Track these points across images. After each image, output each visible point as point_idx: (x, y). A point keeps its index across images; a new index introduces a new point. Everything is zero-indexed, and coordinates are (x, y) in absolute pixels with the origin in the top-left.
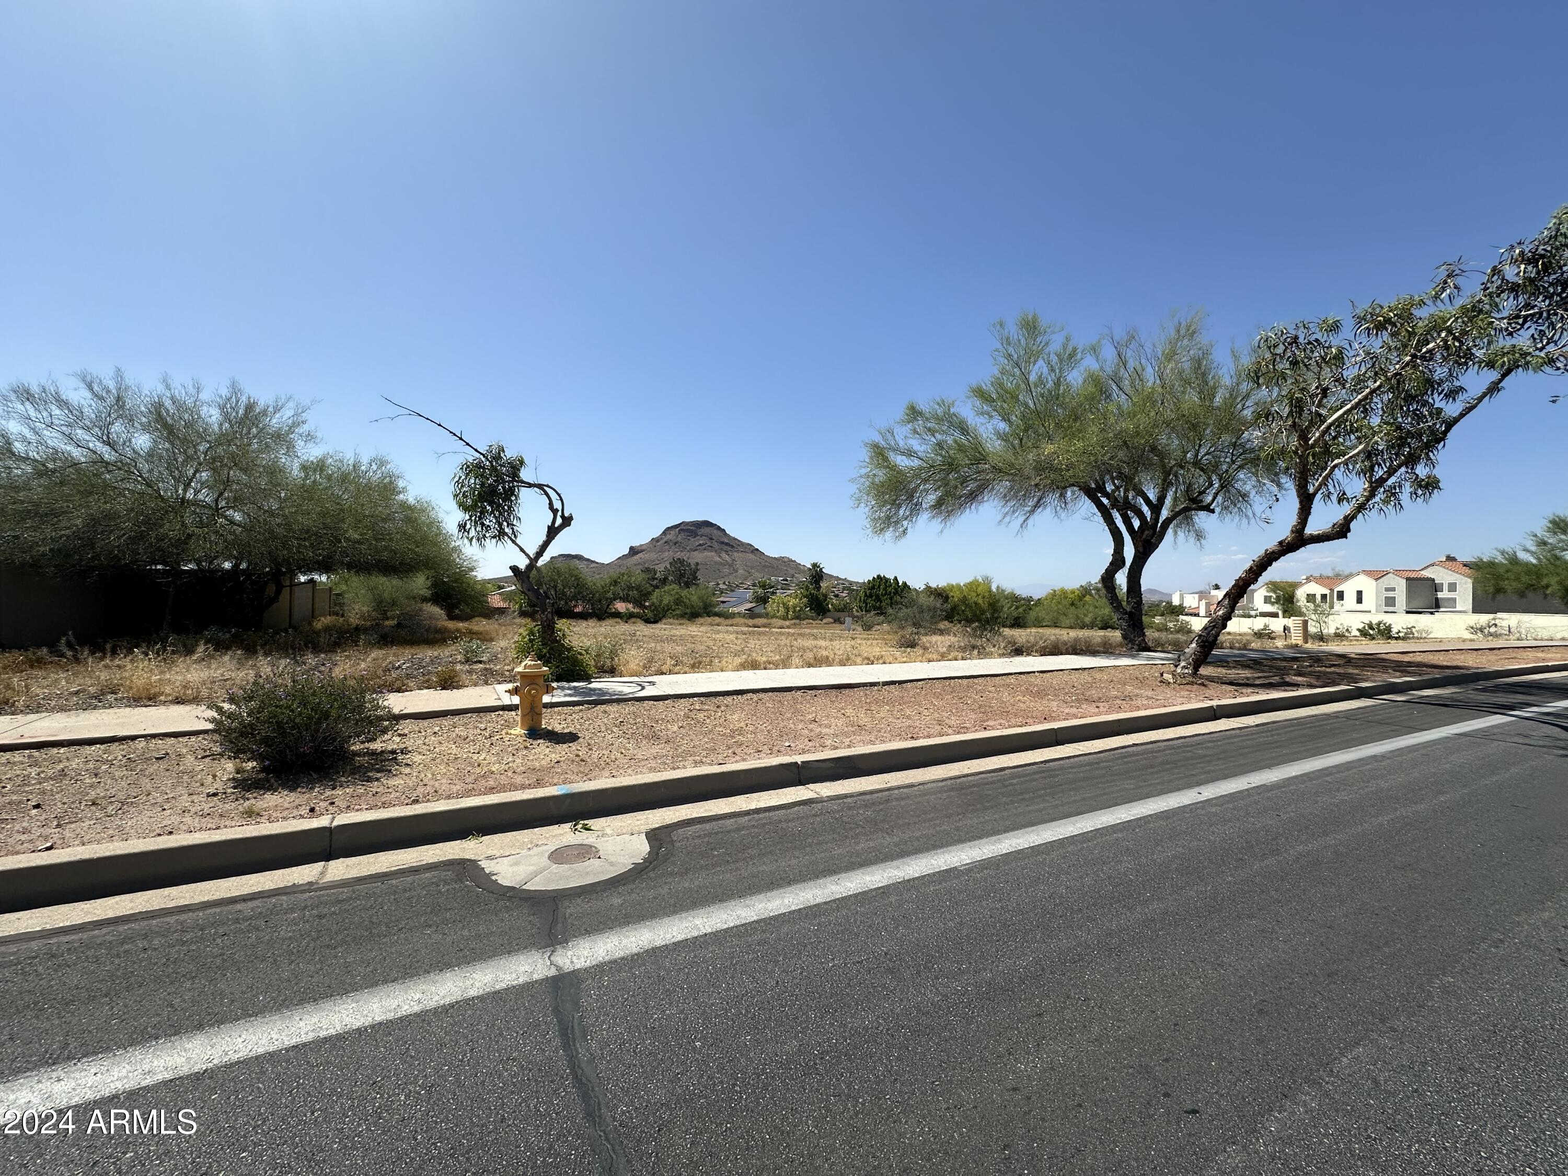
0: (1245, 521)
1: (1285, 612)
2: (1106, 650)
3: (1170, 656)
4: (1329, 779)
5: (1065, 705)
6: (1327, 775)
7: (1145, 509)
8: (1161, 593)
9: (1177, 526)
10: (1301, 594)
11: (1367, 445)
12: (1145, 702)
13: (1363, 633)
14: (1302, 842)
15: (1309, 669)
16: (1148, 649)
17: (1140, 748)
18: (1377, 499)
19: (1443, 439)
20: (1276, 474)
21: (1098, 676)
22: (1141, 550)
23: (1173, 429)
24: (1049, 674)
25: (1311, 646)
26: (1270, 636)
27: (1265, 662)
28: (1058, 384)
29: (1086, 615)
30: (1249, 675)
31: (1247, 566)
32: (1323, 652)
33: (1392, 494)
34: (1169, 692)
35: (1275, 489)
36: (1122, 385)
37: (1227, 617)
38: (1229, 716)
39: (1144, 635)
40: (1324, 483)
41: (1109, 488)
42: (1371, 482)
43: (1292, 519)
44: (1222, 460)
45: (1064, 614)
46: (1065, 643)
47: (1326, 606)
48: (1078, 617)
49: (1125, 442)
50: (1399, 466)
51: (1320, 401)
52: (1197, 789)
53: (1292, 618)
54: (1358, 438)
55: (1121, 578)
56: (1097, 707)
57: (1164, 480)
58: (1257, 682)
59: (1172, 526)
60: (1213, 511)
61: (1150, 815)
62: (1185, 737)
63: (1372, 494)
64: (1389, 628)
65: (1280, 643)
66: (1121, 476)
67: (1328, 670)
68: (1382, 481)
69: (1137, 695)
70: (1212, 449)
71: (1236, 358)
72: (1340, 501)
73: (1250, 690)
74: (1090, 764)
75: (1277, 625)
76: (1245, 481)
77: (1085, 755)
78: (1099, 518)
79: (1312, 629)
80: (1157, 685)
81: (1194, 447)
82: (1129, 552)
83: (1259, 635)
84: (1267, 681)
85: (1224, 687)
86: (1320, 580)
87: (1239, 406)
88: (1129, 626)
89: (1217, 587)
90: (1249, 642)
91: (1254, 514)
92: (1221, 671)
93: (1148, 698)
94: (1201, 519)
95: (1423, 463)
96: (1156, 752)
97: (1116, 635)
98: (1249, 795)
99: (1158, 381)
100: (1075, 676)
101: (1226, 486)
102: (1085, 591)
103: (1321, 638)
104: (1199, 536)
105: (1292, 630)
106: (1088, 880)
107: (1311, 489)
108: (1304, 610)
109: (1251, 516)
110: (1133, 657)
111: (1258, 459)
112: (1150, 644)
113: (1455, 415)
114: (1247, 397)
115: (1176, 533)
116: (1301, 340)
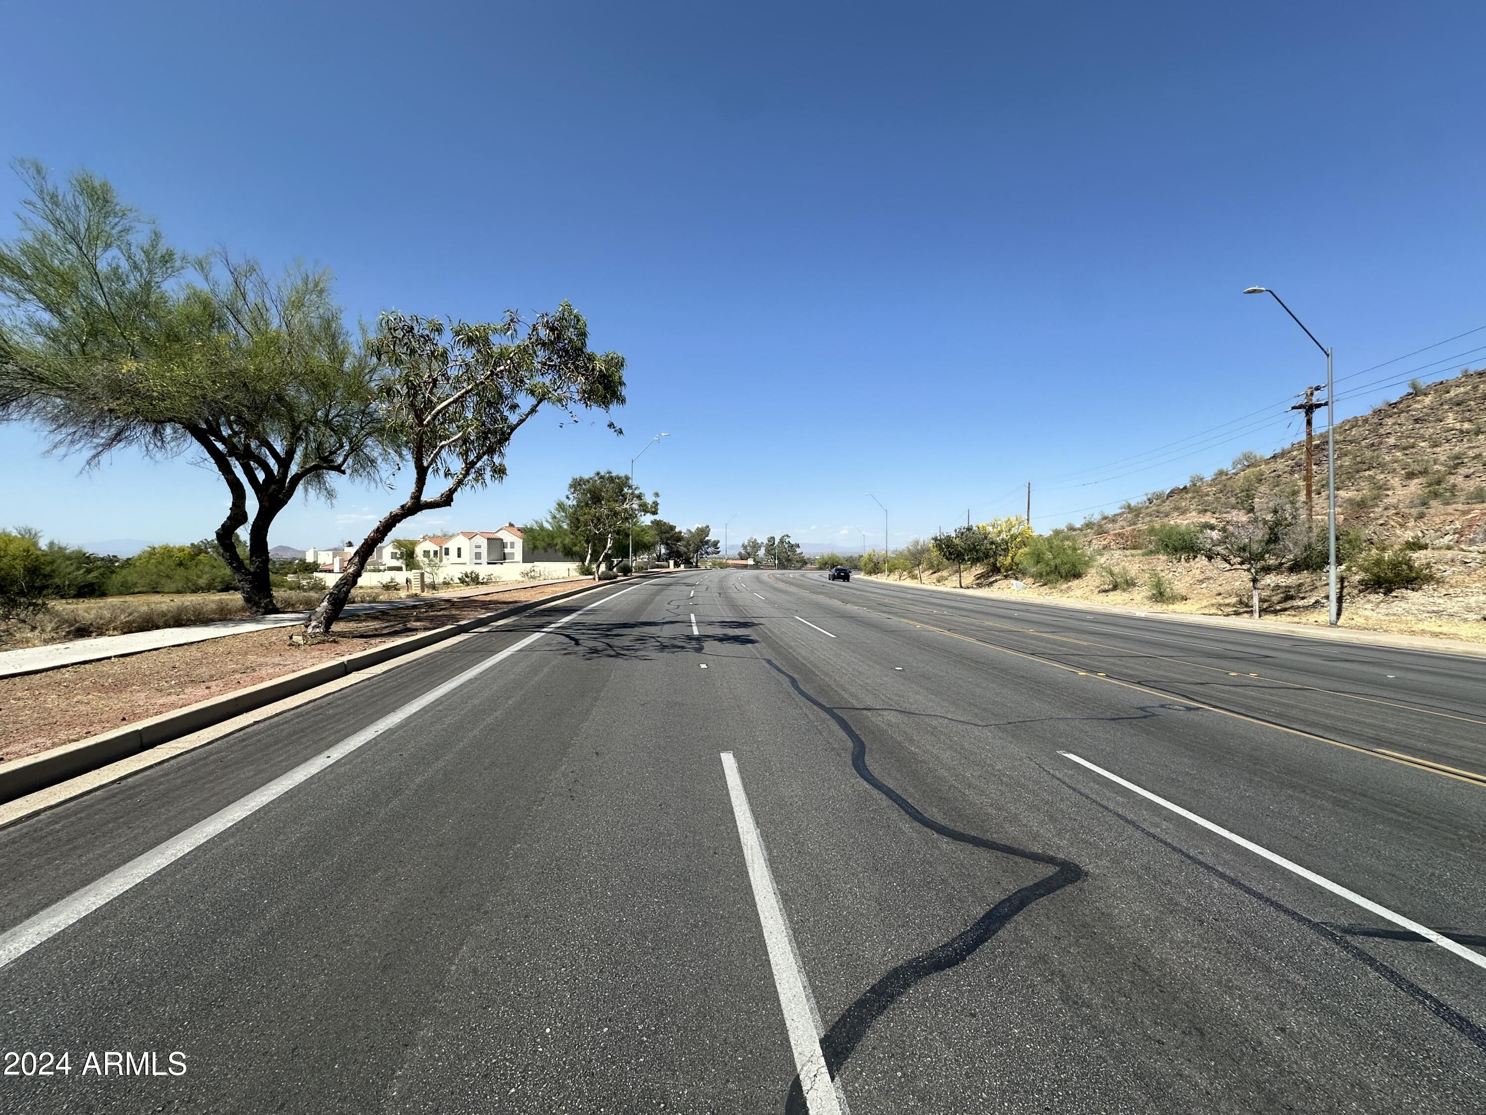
0: (373, 485)
1: (407, 565)
2: (223, 616)
3: (301, 615)
4: (440, 708)
5: (159, 694)
6: (438, 705)
7: (272, 462)
8: (293, 550)
9: (308, 483)
10: (419, 551)
11: (464, 433)
12: (271, 671)
13: (462, 581)
14: (420, 774)
15: (425, 614)
16: (277, 611)
17: (262, 725)
18: (470, 477)
19: (508, 439)
20: (399, 446)
21: (211, 649)
22: (267, 504)
23: (302, 383)
24: (134, 658)
25: (427, 594)
26: (396, 588)
27: (391, 612)
28: (147, 286)
29: (199, 577)
30: (377, 626)
31: (376, 525)
32: (435, 599)
33: (480, 473)
34: (298, 654)
35: (397, 458)
36: (241, 319)
37: (358, 574)
38: (358, 669)
39: (271, 596)
40: (433, 460)
41: (226, 432)
42: (466, 464)
43: (411, 487)
44: (352, 424)
45: (168, 576)
46: (164, 614)
47: (437, 560)
48: (188, 580)
49: (245, 384)
50: (484, 454)
51: (432, 389)
52: (327, 753)
53: (414, 571)
54: (458, 427)
55: (244, 533)
56: (208, 688)
57: (293, 434)
58: (385, 632)
59: (302, 482)
60: (344, 472)
61: (271, 802)
62: (315, 700)
63: (467, 474)
64: (477, 576)
65: (403, 594)
66: (240, 419)
67: (439, 613)
68: (473, 464)
69: (261, 665)
70: (343, 412)
71: (364, 331)
72: (446, 475)
73: (378, 640)
74: (193, 763)
75: (400, 577)
76: (373, 448)
77: (187, 752)
78: (211, 464)
79: (428, 580)
80: (285, 649)
81: (324, 406)
82: (252, 506)
83: (387, 587)
84: (393, 629)
85: (355, 640)
86: (433, 539)
87: (367, 377)
88: (252, 588)
89: (350, 544)
90: (378, 595)
91: (381, 479)
92: (352, 626)
93: (275, 665)
94: (331, 477)
95: (498, 453)
96: (283, 724)
97: (236, 598)
98: (376, 744)
99: (284, 327)
100: (176, 655)
101: (355, 450)
102: (198, 550)
103: (433, 587)
104: (330, 494)
105: (413, 583)
106: (180, 925)
107: (425, 464)
108: (421, 564)
109: (378, 480)
110: (258, 621)
111: (384, 429)
112: (279, 605)
113: (515, 423)
114: (373, 370)
115: (306, 490)
116: (415, 331)
